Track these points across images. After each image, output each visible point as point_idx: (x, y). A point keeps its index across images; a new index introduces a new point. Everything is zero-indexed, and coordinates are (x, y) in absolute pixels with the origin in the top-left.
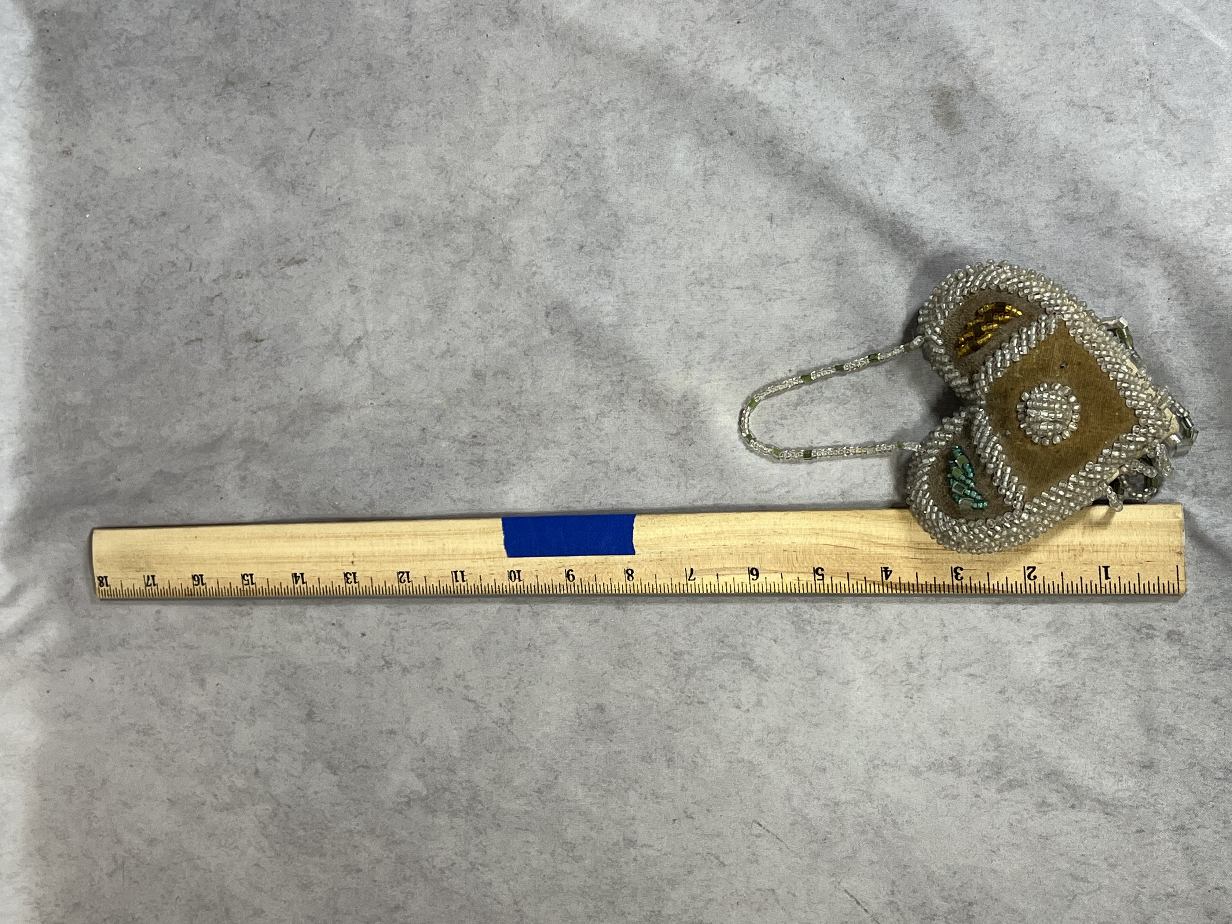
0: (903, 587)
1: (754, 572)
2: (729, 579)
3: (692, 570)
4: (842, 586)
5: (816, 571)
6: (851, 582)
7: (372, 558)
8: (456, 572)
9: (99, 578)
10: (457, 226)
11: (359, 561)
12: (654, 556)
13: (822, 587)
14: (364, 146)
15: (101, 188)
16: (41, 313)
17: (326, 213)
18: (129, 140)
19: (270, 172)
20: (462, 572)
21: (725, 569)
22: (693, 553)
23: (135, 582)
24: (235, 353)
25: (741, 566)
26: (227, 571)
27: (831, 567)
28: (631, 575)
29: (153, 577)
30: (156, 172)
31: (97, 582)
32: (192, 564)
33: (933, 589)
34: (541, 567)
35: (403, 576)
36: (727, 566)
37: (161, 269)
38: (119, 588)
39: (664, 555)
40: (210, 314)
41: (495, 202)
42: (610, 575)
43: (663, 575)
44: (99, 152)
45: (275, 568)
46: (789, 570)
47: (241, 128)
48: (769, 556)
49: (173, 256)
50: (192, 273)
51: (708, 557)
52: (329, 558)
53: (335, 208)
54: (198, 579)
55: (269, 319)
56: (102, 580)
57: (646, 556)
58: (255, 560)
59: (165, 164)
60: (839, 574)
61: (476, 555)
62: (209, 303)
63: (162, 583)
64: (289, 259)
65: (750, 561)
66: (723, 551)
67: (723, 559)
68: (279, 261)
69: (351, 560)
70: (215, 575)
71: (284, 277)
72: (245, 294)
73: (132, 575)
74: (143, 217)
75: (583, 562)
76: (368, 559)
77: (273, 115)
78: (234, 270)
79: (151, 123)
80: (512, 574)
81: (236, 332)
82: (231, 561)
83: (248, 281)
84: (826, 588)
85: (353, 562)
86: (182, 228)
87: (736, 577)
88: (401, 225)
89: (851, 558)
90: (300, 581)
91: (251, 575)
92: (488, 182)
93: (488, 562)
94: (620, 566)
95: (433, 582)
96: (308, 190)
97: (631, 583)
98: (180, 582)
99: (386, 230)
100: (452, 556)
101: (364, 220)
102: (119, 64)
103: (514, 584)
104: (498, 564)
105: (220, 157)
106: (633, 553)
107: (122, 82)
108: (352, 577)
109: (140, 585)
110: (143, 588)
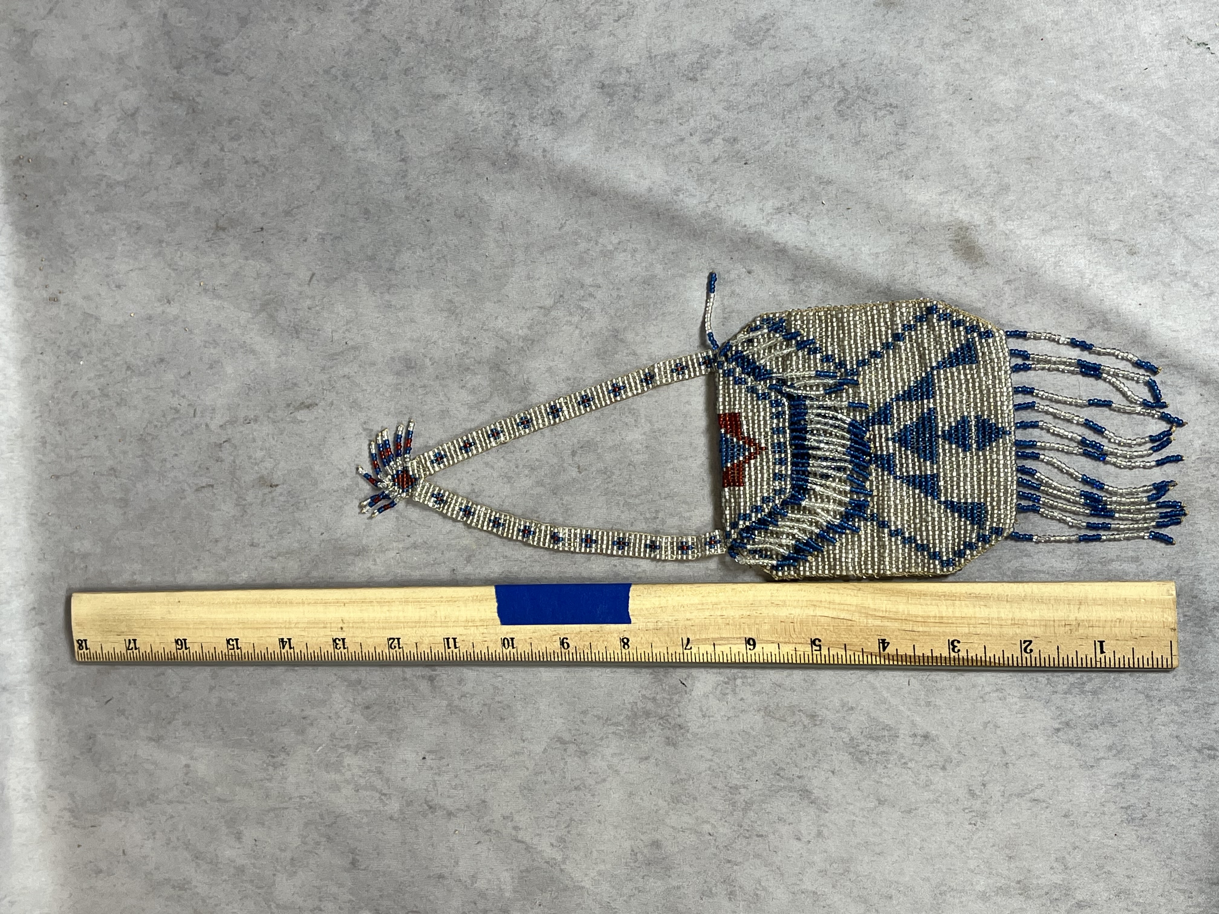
0: (900, 658)
1: (751, 642)
2: (726, 649)
3: (688, 640)
4: (840, 657)
5: (813, 642)
6: (848, 653)
7: (362, 625)
8: (448, 639)
9: (78, 641)
10: (471, 367)
11: (348, 627)
12: (651, 626)
13: (819, 657)
14: (367, 289)
15: (93, 335)
16: (41, 462)
17: (332, 357)
18: (118, 287)
19: (271, 316)
20: (454, 639)
21: (722, 639)
22: (689, 623)
23: (116, 645)
24: (249, 498)
25: (739, 636)
26: (211, 635)
27: (829, 639)
28: (627, 644)
29: (135, 640)
30: (150, 318)
31: (76, 645)
32: (175, 629)
33: (930, 660)
34: (534, 634)
35: (393, 642)
36: (724, 636)
37: (164, 416)
38: (99, 651)
39: (660, 624)
40: (219, 460)
41: (508, 342)
42: (605, 643)
43: (659, 644)
44: (87, 298)
45: (261, 633)
46: (787, 640)
47: (237, 274)
48: (767, 627)
49: (174, 402)
50: (197, 419)
51: (704, 627)
52: (317, 623)
53: (342, 352)
54: (181, 643)
55: (282, 464)
56: (82, 644)
57: (642, 625)
58: (241, 626)
59: (159, 310)
60: (835, 645)
61: (468, 623)
62: (218, 449)
63: (144, 647)
64: (298, 403)
65: (747, 631)
66: (720, 621)
67: (719, 629)
68: (288, 405)
69: (341, 625)
70: (199, 640)
71: (295, 421)
72: (254, 440)
73: (113, 638)
74: (141, 364)
75: (578, 630)
76: (358, 625)
77: (269, 261)
78: (242, 415)
79: (140, 269)
80: (506, 642)
81: (249, 478)
82: (215, 626)
83: (256, 426)
84: (823, 659)
85: (342, 628)
86: (183, 373)
87: (733, 647)
88: (413, 368)
89: (849, 629)
90: (287, 646)
91: (237, 640)
92: (500, 323)
93: (482, 630)
94: (615, 635)
95: (424, 648)
96: (314, 335)
97: (627, 651)
98: (162, 646)
99: (398, 374)
100: (444, 623)
101: (373, 364)
102: (101, 210)
103: (508, 651)
104: (491, 631)
105: (217, 303)
106: (629, 621)
107: (105, 227)
108: (341, 643)
109: (120, 648)
110: (124, 651)
